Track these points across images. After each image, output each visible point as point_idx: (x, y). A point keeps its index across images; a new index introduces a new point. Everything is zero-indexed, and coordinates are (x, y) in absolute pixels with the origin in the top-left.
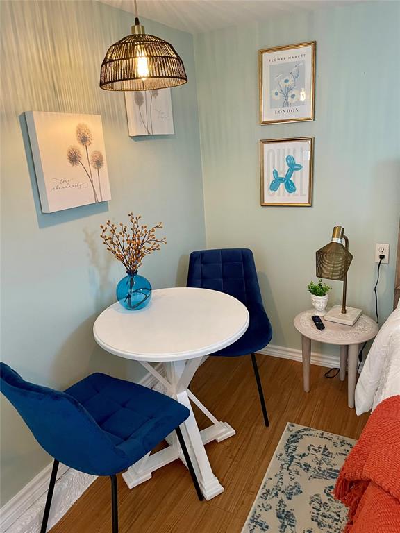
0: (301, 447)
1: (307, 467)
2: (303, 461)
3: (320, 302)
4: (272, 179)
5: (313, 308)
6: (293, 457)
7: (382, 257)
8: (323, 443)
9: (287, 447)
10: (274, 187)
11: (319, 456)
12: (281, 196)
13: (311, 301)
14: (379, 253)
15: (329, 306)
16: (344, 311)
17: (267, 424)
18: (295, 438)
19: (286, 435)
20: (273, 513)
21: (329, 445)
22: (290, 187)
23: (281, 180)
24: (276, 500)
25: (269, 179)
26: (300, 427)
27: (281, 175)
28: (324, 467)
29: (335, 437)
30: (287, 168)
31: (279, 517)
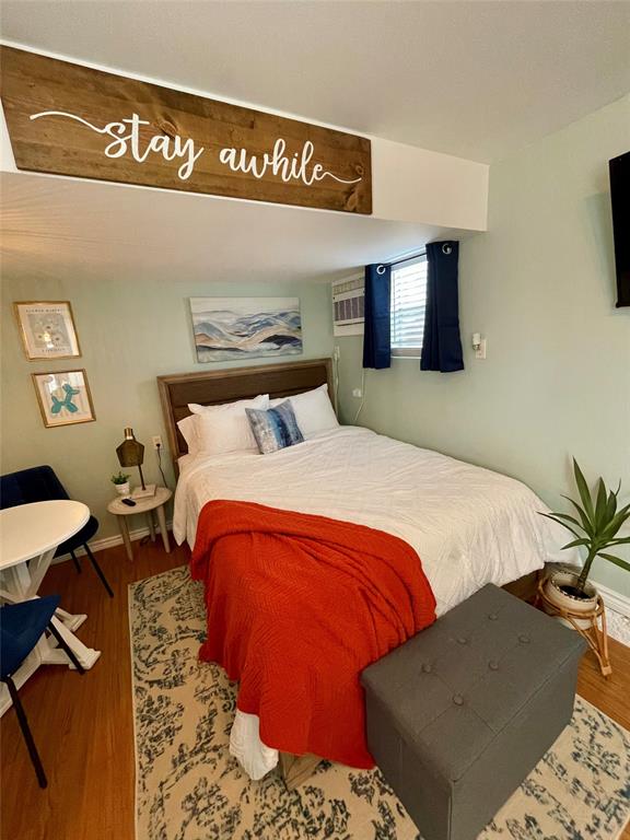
0: (147, 591)
1: (158, 599)
2: (153, 598)
3: (124, 488)
4: (52, 404)
5: (121, 495)
6: (144, 602)
7: (158, 445)
8: (160, 581)
9: (136, 599)
10: (56, 409)
11: (162, 589)
12: (65, 416)
13: (116, 491)
14: (155, 443)
15: (132, 490)
16: (144, 489)
17: (112, 595)
18: (140, 589)
19: (131, 593)
20: (149, 637)
21: (166, 579)
22: (73, 409)
23: (62, 404)
24: (147, 629)
25: (48, 405)
26: (140, 582)
27: (60, 400)
28: (169, 591)
29: (167, 573)
30: (65, 394)
31: (154, 635)
